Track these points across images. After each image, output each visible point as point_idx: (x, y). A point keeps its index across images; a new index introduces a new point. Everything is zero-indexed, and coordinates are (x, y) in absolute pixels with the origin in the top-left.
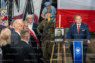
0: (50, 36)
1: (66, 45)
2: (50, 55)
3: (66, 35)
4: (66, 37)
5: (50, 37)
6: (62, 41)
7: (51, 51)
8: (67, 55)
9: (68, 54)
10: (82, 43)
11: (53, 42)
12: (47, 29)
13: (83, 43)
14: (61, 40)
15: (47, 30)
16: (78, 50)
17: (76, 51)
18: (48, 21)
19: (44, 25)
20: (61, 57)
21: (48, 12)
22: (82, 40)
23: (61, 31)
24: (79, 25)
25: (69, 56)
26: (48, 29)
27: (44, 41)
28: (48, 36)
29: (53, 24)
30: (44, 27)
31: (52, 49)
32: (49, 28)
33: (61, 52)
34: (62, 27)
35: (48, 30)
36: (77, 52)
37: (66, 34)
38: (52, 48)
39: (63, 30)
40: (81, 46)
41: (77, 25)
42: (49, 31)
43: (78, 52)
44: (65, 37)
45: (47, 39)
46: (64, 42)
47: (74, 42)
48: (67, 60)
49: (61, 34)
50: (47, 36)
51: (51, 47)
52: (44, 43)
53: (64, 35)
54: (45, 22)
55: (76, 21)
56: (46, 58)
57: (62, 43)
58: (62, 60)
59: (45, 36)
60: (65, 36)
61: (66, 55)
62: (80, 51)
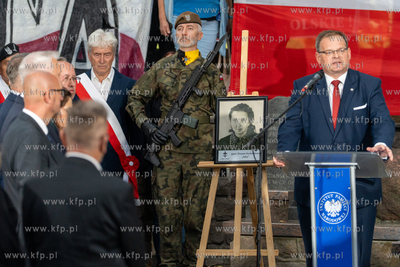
0: (197, 138)
1: (275, 182)
2: (194, 233)
3: (274, 131)
4: (276, 141)
5: (196, 142)
6: (256, 162)
7: (202, 213)
8: (280, 233)
9: (282, 223)
10: (353, 169)
11: (211, 164)
12: (181, 103)
13: (357, 169)
14: (251, 158)
15: (183, 106)
16: (333, 208)
17: (323, 211)
18: (188, 63)
19: (165, 82)
20: (247, 238)
21: (188, 18)
22: (354, 155)
23: (250, 114)
24: (336, 84)
25: (287, 233)
26: (186, 101)
27: (168, 158)
28: (187, 135)
29: (210, 78)
30: (164, 92)
31: (204, 201)
32: (191, 99)
33: (248, 213)
34: (256, 94)
35: (188, 106)
36: (326, 213)
37: (275, 128)
38: (204, 194)
39: (258, 107)
40: (350, 185)
41: (329, 79)
42: (189, 114)
43: (333, 215)
44: (269, 141)
45: (178, 150)
46: (264, 168)
47: (312, 168)
48: (280, 255)
49: (251, 127)
50: (182, 135)
51: (200, 191)
52: (166, 168)
53: (264, 133)
54: (173, 66)
55: (322, 60)
56: (173, 243)
57: (255, 168)
58: (255, 254)
59: (169, 138)
60: (270, 135)
61: (274, 228)
62: (341, 213)
